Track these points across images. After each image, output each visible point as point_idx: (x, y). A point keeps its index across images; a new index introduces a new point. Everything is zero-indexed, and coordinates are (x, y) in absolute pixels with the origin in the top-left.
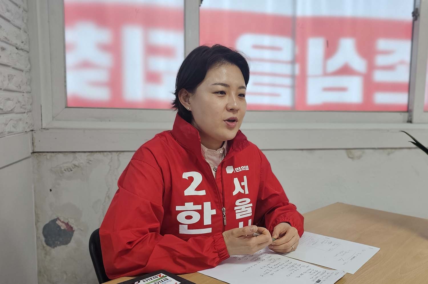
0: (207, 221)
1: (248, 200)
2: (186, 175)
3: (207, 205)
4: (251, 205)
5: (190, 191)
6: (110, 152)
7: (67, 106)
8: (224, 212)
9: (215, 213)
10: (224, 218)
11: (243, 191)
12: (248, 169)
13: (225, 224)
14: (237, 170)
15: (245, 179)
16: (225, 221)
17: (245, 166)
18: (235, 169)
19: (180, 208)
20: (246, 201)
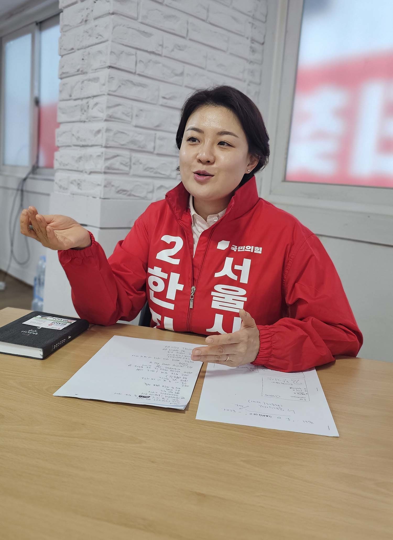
0: (171, 295)
1: (243, 292)
2: (167, 239)
3: (175, 277)
4: (245, 299)
5: (163, 255)
7: (285, 180)
8: (193, 291)
9: (182, 290)
10: (191, 299)
11: (235, 278)
12: (260, 252)
13: (191, 307)
14: (240, 249)
15: (247, 263)
16: (191, 303)
17: (254, 247)
18: (233, 245)
19: (150, 270)
20: (238, 291)
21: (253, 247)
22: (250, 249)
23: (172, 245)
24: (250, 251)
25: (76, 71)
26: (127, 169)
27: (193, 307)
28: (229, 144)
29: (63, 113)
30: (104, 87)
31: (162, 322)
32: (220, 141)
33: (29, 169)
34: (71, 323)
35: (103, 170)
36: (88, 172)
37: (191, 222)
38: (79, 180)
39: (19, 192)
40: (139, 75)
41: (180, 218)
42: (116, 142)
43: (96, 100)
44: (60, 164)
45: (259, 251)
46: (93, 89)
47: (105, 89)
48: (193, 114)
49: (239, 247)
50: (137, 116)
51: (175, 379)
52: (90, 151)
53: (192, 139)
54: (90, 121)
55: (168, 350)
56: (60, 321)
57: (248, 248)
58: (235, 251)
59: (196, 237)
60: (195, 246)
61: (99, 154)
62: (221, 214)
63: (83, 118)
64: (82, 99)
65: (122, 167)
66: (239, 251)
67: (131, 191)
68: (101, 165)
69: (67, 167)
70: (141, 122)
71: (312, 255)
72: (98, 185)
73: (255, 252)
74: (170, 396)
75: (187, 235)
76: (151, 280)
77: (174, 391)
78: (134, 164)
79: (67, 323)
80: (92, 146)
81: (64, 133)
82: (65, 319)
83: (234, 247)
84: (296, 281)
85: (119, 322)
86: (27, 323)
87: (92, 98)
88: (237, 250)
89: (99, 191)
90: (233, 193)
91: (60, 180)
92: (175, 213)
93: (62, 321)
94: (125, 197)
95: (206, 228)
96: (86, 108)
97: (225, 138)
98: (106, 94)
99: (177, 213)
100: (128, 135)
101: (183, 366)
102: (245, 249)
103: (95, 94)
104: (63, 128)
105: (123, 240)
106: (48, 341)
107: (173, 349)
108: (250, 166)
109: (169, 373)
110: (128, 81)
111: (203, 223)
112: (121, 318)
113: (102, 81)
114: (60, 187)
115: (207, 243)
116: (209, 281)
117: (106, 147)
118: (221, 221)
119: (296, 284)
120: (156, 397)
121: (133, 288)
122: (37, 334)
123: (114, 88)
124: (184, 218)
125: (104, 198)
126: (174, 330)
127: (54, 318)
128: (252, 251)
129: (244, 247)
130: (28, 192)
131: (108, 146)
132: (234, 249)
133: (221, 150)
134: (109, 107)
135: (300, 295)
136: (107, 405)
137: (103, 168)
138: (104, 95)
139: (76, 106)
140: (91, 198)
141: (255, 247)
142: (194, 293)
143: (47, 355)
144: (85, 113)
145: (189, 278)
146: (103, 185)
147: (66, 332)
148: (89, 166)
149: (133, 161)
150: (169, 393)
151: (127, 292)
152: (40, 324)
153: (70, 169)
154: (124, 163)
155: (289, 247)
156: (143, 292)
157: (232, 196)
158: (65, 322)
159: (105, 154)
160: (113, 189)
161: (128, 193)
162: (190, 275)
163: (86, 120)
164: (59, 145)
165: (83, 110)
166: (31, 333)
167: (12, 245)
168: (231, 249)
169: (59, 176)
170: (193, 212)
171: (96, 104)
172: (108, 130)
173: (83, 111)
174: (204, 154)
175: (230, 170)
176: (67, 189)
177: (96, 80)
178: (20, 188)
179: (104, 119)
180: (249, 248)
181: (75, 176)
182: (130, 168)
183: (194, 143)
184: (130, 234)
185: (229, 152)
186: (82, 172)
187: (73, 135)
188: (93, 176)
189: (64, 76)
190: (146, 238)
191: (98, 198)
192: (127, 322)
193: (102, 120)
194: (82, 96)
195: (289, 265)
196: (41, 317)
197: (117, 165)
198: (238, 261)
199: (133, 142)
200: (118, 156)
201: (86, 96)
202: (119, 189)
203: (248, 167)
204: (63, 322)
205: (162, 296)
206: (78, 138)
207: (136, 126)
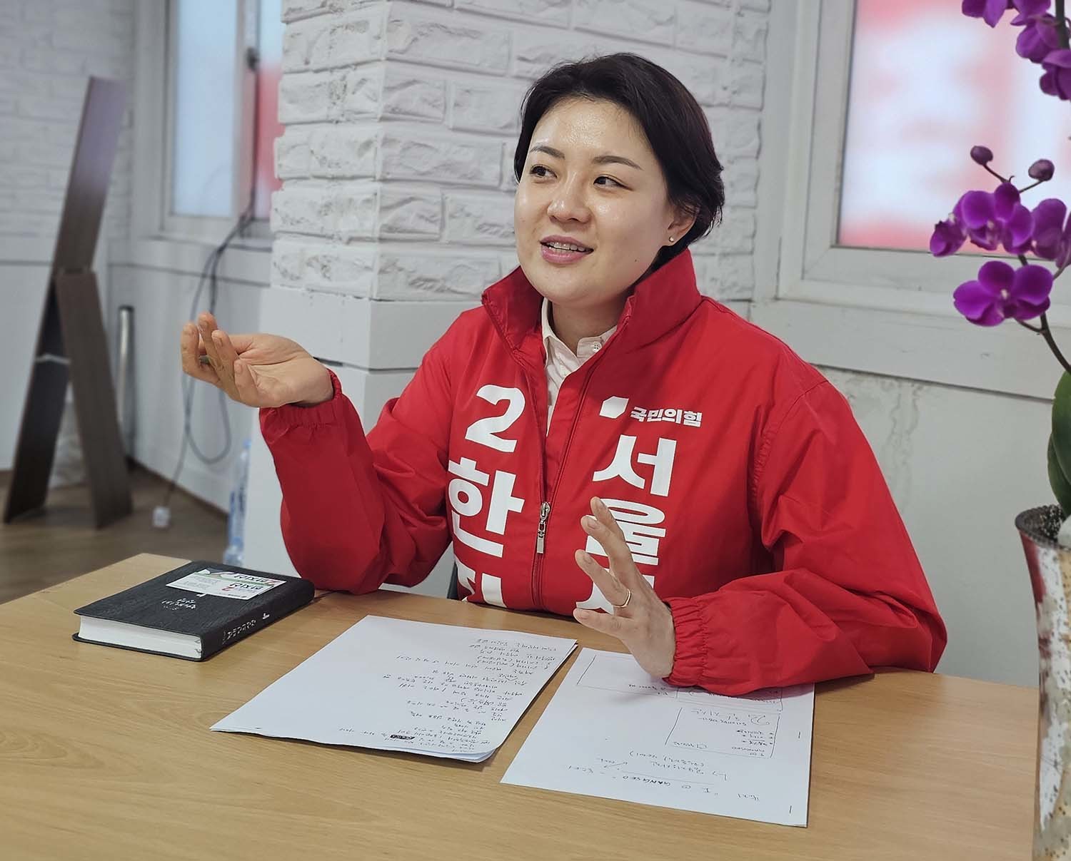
0: (496, 524)
1: (657, 516)
2: (491, 393)
3: (505, 481)
4: (662, 533)
5: (482, 432)
6: (897, 378)
7: (838, 243)
8: (543, 515)
9: (519, 510)
10: (539, 533)
11: (639, 483)
12: (698, 424)
13: (540, 550)
14: (653, 415)
15: (667, 448)
16: (541, 542)
17: (683, 412)
18: (636, 408)
19: (453, 467)
20: (647, 515)
21: (680, 412)
22: (675, 417)
23: (503, 407)
24: (673, 420)
25: (319, 5)
26: (434, 228)
27: (544, 551)
28: (619, 181)
29: (291, 102)
30: (379, 42)
31: (477, 585)
32: (597, 177)
33: (232, 225)
34: (273, 585)
35: (377, 235)
36: (345, 239)
37: (543, 358)
38: (325, 256)
39: (207, 282)
40: (461, 10)
41: (518, 346)
42: (406, 167)
43: (362, 72)
44: (284, 221)
45: (695, 420)
46: (356, 46)
47: (381, 48)
48: (546, 116)
49: (651, 412)
50: (456, 105)
51: (479, 705)
52: (350, 189)
53: (539, 170)
54: (348, 120)
55: (483, 647)
56: (249, 583)
57: (670, 413)
58: (642, 420)
59: (554, 389)
60: (551, 409)
61: (368, 196)
62: (607, 336)
63: (335, 113)
64: (332, 70)
65: (423, 225)
66: (649, 420)
67: (445, 279)
68: (372, 222)
69: (300, 228)
70: (468, 118)
71: (814, 432)
72: (367, 268)
73: (686, 423)
74: (459, 737)
75: (534, 385)
76: (455, 487)
77: (470, 729)
78: (452, 216)
79: (264, 586)
80: (353, 178)
81: (293, 147)
82: (260, 578)
83: (640, 412)
84: (780, 492)
85: (384, 587)
86: (177, 584)
87: (354, 67)
88: (646, 418)
89: (367, 283)
90: (631, 290)
91: (284, 258)
92: (505, 335)
93: (255, 581)
94: (429, 294)
95: (575, 368)
96: (339, 91)
97: (609, 170)
98: (383, 58)
99: (509, 334)
100: (437, 151)
101: (505, 680)
102: (664, 415)
103: (359, 58)
104: (290, 136)
105: (398, 398)
106: (216, 622)
107: (494, 645)
108: (675, 230)
109: (471, 693)
110: (436, 26)
111: (569, 357)
112: (386, 579)
113: (374, 28)
114: (284, 273)
115: (576, 402)
116: (580, 491)
117: (384, 180)
118: (605, 351)
119: (781, 498)
120: (426, 738)
121: (416, 507)
122: (194, 606)
123: (401, 45)
124: (528, 346)
125: (378, 298)
126: (504, 606)
127: (238, 574)
128: (678, 421)
129: (662, 411)
130: (227, 280)
131: (389, 177)
132: (640, 415)
133: (604, 196)
134: (389, 89)
135: (786, 522)
136: (318, 750)
137: (378, 228)
138: (379, 60)
139: (318, 86)
140: (351, 297)
141: (685, 412)
142: (547, 517)
143: (209, 653)
144: (338, 102)
145: (536, 485)
146: (377, 269)
147: (259, 604)
148: (347, 224)
149: (450, 208)
150: (459, 733)
151: (403, 518)
152: (203, 587)
153: (306, 231)
154: (427, 215)
155: (762, 411)
156: (442, 518)
157: (627, 297)
158: (259, 584)
159: (382, 197)
160: (402, 276)
161: (438, 285)
162: (539, 478)
163: (341, 119)
164: (282, 176)
165: (336, 94)
166: (181, 605)
167: (188, 411)
168: (632, 416)
169: (281, 246)
170: (547, 331)
171: (363, 81)
172: (387, 142)
173: (335, 97)
174: (563, 206)
175: (625, 239)
176: (298, 278)
177: (362, 25)
178: (209, 272)
179: (379, 116)
180: (672, 415)
181: (317, 248)
182: (442, 227)
183: (542, 179)
184: (413, 382)
185: (619, 200)
186: (331, 237)
187: (312, 152)
188: (357, 248)
189: (293, 16)
190: (446, 392)
191: (366, 299)
192: (405, 587)
193: (376, 118)
194: (331, 64)
195: (763, 452)
196: (209, 573)
197: (411, 222)
198: (647, 444)
199: (447, 166)
200: (412, 199)
201: (340, 64)
202: (414, 277)
203: (669, 231)
204: (256, 583)
205: (476, 525)
206: (323, 160)
207: (456, 129)
